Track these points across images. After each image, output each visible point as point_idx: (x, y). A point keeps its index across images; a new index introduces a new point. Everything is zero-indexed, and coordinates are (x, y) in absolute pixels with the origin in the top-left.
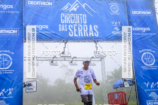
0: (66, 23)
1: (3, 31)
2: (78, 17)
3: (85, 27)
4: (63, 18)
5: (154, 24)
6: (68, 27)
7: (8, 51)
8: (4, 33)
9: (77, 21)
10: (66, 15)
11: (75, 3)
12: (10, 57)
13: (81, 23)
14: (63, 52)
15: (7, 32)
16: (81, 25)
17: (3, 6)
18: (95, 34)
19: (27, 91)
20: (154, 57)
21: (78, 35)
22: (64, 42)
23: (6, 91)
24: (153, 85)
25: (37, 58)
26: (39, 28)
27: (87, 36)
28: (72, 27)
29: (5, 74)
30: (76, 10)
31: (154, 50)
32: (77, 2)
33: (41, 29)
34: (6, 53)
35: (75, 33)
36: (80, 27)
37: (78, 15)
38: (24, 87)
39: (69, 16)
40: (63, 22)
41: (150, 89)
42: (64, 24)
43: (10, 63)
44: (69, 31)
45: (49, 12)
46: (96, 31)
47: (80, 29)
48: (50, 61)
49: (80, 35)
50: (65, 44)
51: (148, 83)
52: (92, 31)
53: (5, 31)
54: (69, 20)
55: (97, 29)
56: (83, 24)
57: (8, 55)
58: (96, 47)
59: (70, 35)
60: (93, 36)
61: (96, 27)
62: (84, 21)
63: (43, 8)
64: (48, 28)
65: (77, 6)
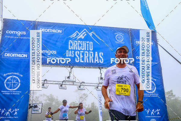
0: (73, 49)
1: (15, 55)
2: (85, 44)
3: (91, 54)
4: (71, 45)
5: (156, 54)
6: (74, 53)
7: (18, 74)
8: (15, 56)
9: (84, 48)
10: (74, 42)
11: (83, 31)
12: (19, 79)
13: (88, 49)
14: (69, 77)
15: (19, 55)
16: (87, 52)
17: (17, 33)
18: (100, 60)
19: (33, 112)
20: (155, 85)
21: (84, 62)
22: (70, 67)
23: (12, 112)
24: (153, 112)
25: (48, 82)
26: (48, 53)
27: (93, 62)
28: (79, 53)
29: (12, 95)
30: (84, 38)
31: (155, 78)
32: (85, 31)
33: (49, 54)
34: (15, 75)
35: (81, 59)
36: (86, 53)
37: (85, 43)
38: (29, 108)
39: (77, 43)
40: (71, 49)
41: (150, 116)
42: (72, 50)
43: (18, 85)
44: (75, 56)
45: (58, 38)
46: (101, 58)
47: (86, 55)
48: (60, 85)
49: (85, 62)
50: (71, 69)
51: (149, 109)
52: (97, 58)
53: (16, 55)
54: (76, 47)
55: (102, 56)
56: (89, 51)
57: (17, 78)
58: (100, 73)
59: (76, 61)
60: (98, 62)
61: (101, 54)
62: (90, 48)
63: (53, 35)
64: (56, 53)
65: (85, 34)
